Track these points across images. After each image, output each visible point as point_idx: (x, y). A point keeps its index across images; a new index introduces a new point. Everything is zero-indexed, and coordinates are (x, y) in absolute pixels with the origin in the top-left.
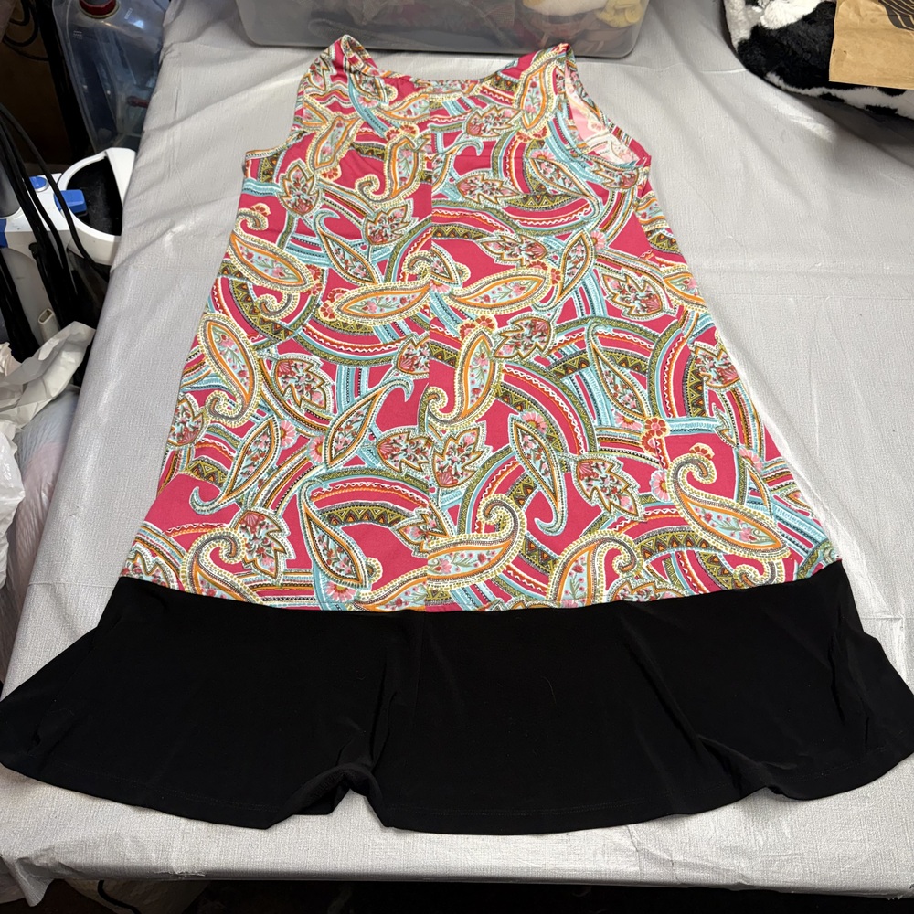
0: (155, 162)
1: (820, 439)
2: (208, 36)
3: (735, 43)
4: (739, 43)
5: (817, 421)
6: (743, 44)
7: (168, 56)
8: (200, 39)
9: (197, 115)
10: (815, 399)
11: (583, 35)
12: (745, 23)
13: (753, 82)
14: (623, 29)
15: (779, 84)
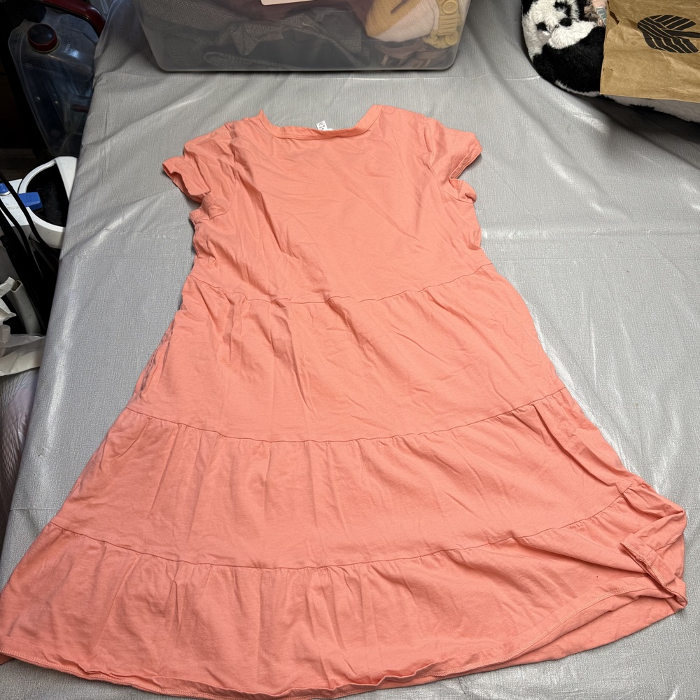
0: (92, 170)
1: (597, 371)
2: (128, 66)
3: (531, 57)
4: (534, 57)
5: (594, 357)
6: (537, 57)
7: (98, 84)
8: (122, 69)
9: (122, 132)
10: (593, 339)
11: (414, 55)
12: (538, 42)
13: (545, 86)
14: (445, 49)
15: (565, 87)
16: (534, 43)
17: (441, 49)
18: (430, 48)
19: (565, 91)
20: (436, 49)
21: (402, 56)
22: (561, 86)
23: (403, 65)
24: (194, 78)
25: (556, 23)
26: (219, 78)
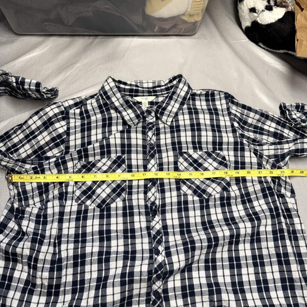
4: (245, 28)
6: (247, 28)
11: (175, 26)
12: (249, 19)
13: (252, 46)
14: (193, 23)
15: (264, 47)
16: (246, 20)
17: (191, 23)
18: (185, 22)
19: (264, 49)
20: (188, 22)
21: (167, 27)
22: (262, 46)
23: (167, 32)
24: (37, 39)
25: (263, 8)
26: (53, 39)
